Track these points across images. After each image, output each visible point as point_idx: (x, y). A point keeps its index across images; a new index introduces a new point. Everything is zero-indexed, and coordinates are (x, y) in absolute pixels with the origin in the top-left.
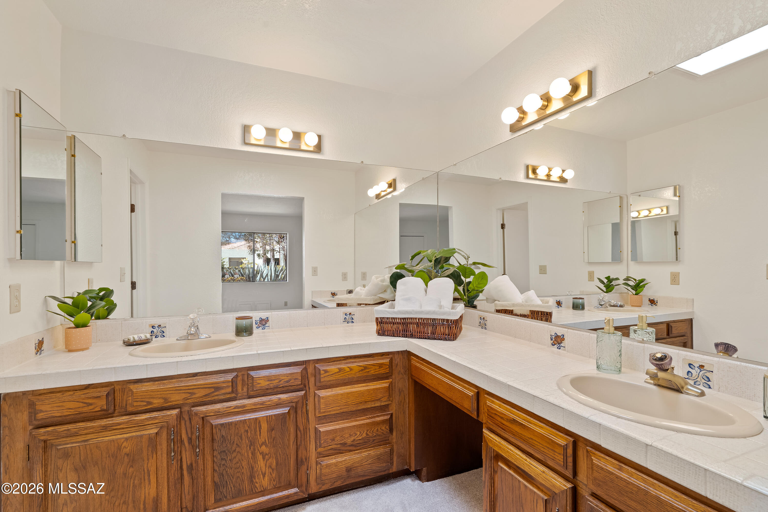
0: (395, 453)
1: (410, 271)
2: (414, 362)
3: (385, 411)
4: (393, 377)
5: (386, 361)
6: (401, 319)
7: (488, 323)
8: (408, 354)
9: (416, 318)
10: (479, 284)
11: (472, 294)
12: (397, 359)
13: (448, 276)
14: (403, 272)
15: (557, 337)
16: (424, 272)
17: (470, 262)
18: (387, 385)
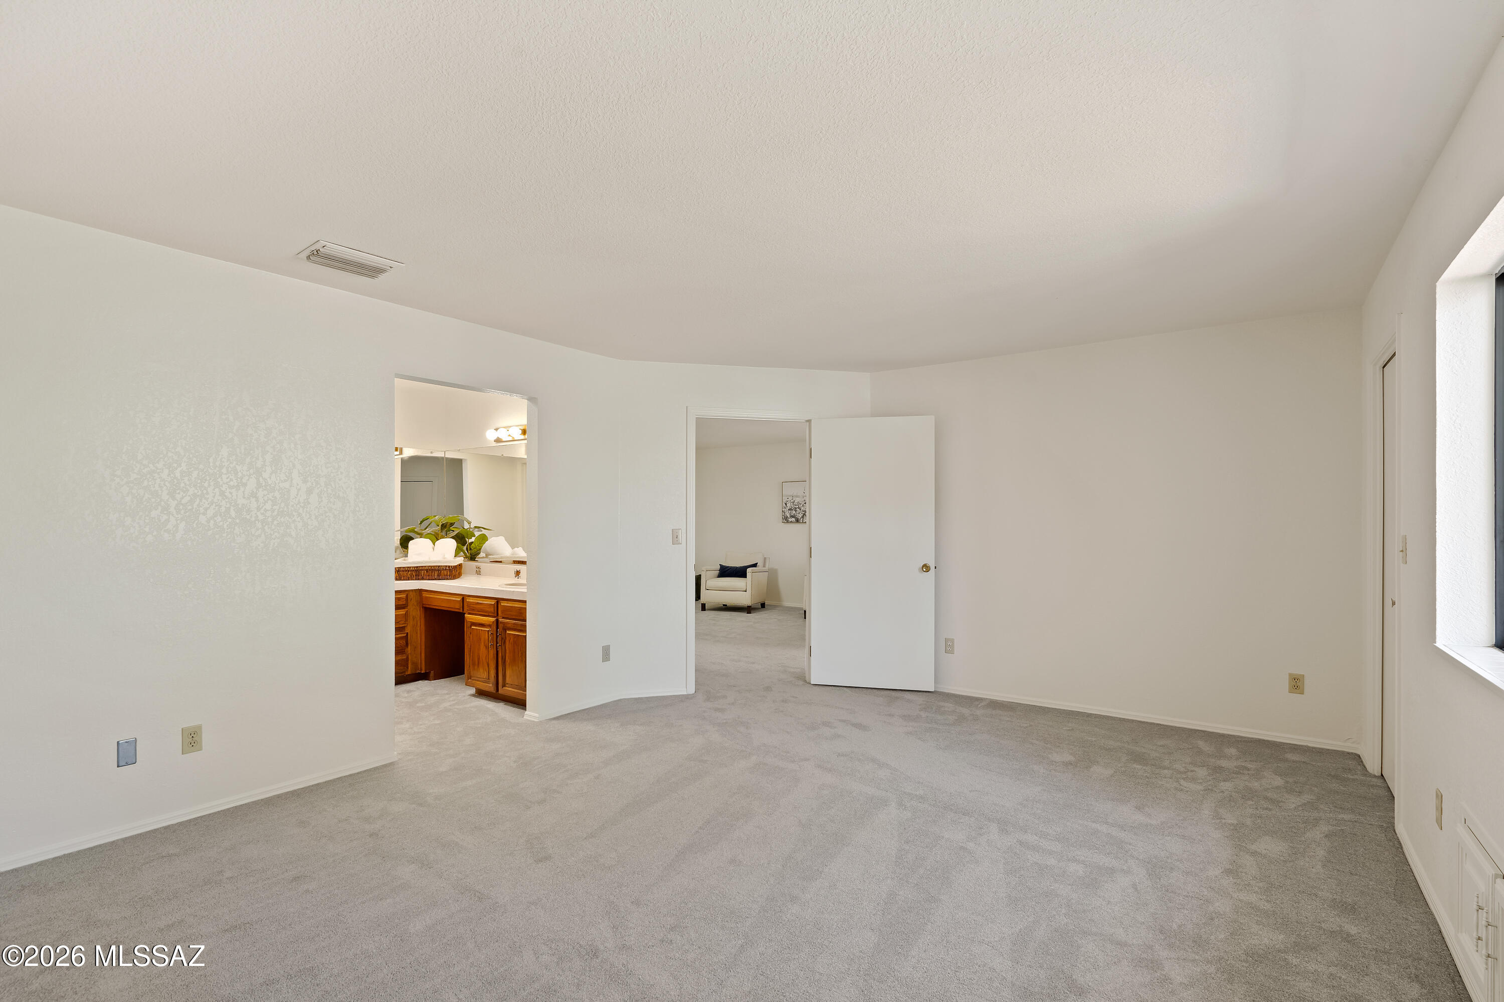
0: (409, 661)
1: (419, 534)
2: (425, 595)
3: (402, 631)
4: (408, 607)
5: (404, 596)
6: (414, 567)
7: (481, 570)
8: (420, 591)
9: (426, 566)
10: (480, 544)
11: (473, 551)
12: (411, 595)
13: (453, 538)
14: (411, 534)
15: (517, 571)
16: (432, 534)
17: (472, 526)
18: (404, 613)
